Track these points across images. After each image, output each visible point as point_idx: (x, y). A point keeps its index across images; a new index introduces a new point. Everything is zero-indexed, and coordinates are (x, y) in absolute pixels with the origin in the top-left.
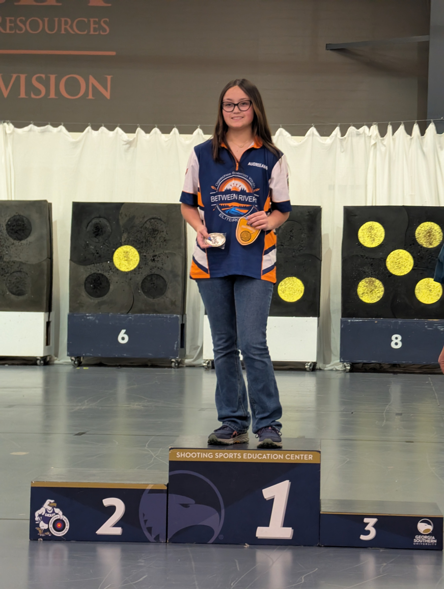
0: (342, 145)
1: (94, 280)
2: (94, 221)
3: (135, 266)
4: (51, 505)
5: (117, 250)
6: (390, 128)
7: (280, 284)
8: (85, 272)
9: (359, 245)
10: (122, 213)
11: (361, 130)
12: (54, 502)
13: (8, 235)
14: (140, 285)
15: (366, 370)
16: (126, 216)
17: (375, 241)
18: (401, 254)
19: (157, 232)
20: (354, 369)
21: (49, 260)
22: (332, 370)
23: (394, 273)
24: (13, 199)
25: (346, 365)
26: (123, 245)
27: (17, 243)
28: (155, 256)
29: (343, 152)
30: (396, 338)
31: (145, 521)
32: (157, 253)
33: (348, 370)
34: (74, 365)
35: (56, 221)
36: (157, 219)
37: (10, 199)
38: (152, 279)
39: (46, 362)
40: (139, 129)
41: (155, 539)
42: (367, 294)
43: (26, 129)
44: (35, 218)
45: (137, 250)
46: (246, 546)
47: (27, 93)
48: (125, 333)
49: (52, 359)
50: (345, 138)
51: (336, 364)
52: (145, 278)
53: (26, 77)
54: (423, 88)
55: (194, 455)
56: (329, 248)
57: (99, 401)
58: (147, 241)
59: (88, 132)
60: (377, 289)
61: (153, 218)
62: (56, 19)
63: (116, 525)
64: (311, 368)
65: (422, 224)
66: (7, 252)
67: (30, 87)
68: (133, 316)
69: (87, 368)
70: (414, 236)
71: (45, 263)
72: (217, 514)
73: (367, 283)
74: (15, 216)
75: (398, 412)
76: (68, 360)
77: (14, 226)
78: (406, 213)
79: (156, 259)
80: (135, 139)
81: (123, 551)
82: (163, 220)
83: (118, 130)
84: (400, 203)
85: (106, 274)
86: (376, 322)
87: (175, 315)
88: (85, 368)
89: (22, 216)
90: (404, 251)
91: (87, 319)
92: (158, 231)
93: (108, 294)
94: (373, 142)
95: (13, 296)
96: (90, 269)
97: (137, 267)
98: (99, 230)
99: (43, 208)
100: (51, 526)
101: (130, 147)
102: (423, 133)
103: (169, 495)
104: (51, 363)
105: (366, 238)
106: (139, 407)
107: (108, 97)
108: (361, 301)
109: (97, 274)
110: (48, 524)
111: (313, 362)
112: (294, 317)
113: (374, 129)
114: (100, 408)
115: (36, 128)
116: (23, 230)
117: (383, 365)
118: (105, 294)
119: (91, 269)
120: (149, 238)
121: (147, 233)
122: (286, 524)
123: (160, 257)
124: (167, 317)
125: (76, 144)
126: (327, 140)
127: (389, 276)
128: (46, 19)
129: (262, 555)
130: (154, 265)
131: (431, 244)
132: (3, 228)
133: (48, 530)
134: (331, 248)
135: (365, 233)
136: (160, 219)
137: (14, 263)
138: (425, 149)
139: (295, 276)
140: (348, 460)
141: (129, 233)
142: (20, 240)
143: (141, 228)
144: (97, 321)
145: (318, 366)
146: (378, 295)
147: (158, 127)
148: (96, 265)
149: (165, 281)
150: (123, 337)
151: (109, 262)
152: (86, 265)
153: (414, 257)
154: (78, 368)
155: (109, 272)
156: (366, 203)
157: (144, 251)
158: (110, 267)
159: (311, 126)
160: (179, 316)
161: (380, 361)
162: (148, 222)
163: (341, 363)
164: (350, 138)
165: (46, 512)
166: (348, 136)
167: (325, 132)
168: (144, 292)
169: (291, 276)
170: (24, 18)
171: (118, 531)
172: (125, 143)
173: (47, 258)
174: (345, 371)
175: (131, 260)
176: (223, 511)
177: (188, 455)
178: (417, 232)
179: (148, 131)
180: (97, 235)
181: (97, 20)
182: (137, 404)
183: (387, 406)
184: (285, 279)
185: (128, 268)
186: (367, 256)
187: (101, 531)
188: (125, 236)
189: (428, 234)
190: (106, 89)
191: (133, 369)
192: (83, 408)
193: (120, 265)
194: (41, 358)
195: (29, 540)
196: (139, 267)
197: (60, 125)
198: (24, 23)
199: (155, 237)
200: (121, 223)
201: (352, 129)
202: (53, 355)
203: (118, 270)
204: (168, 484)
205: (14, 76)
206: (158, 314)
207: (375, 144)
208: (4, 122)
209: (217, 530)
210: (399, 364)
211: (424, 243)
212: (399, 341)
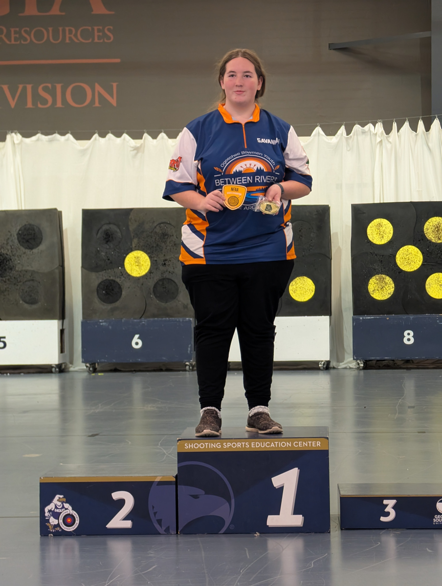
0: (348, 144)
1: (107, 287)
2: (105, 227)
3: (147, 271)
4: (60, 500)
5: (128, 256)
6: (395, 125)
7: (291, 284)
8: (97, 279)
9: (369, 243)
10: (131, 218)
11: (366, 128)
12: (63, 498)
13: (19, 245)
14: (152, 290)
15: (379, 367)
16: (136, 221)
17: (384, 238)
18: (410, 250)
19: (167, 237)
20: (368, 366)
21: (61, 268)
22: (345, 368)
23: (403, 269)
24: (23, 208)
25: (360, 362)
26: (134, 250)
27: (29, 252)
28: (166, 260)
29: (349, 151)
30: (409, 334)
31: (155, 513)
32: (168, 257)
33: (361, 368)
34: (89, 371)
35: (66, 229)
36: (167, 223)
37: (20, 209)
38: (163, 283)
39: (61, 369)
40: (146, 135)
41: (165, 531)
42: (377, 291)
43: (34, 138)
44: (46, 227)
45: (148, 255)
46: (256, 535)
47: (34, 103)
48: (139, 338)
49: (68, 366)
50: (351, 137)
51: (350, 362)
52: (157, 283)
53: (32, 87)
54: (427, 84)
55: (202, 446)
56: (339, 247)
57: (112, 405)
58: (158, 245)
59: (96, 139)
60: (388, 286)
61: (163, 223)
62: (61, 29)
63: (126, 519)
64: (325, 366)
65: (430, 220)
66: (19, 262)
67: (36, 97)
68: (146, 321)
69: (102, 374)
70: (423, 231)
71: (57, 271)
72: (228, 504)
73: (377, 280)
74: (26, 225)
75: (410, 405)
76: (83, 367)
77: (24, 235)
78: (414, 208)
79: (167, 263)
80: (142, 144)
81: (134, 543)
82: (173, 224)
83: (125, 136)
84: (407, 200)
85: (118, 280)
86: (388, 319)
87: (187, 319)
88: (99, 374)
89: (33, 225)
90: (414, 247)
91: (101, 325)
92: (168, 235)
93: (121, 300)
94: (378, 140)
95: (26, 306)
96: (101, 276)
97: (148, 272)
98: (109, 237)
99: (54, 216)
100: (61, 521)
101: (137, 153)
102: (428, 128)
103: (178, 486)
104: (66, 370)
105: (375, 235)
106: (152, 408)
107: (114, 103)
108: (373, 298)
109: (109, 280)
110: (58, 519)
111: (326, 361)
112: (306, 317)
113: (380, 126)
114: (114, 411)
115: (43, 137)
116: (34, 239)
117: (396, 362)
118: (117, 300)
119: (103, 276)
120: (159, 243)
121: (157, 238)
122: (296, 512)
123: (170, 261)
124: (179, 321)
125: (84, 152)
126: (333, 139)
127: (399, 272)
128: (50, 29)
129: (273, 543)
130: (165, 270)
131: (439, 239)
132: (14, 238)
133: (58, 525)
134: (341, 247)
135: (374, 231)
136: (169, 224)
137: (26, 272)
138: (430, 145)
139: (306, 276)
140: (360, 451)
141: (139, 238)
142: (31, 248)
143: (152, 232)
144: (110, 327)
145: (331, 365)
146: (389, 291)
147: (165, 132)
148: (107, 271)
149: (177, 285)
150: (137, 342)
151: (120, 268)
152: (97, 272)
153: (423, 253)
154: (93, 374)
155: (121, 278)
156: (374, 201)
157: (154, 255)
158: (121, 273)
159: (317, 126)
160: (191, 319)
161: (393, 358)
162: (158, 227)
163: (355, 361)
164: (355, 137)
165: (56, 507)
166: (354, 135)
167: (330, 131)
168: (156, 297)
169: (301, 276)
170: (28, 29)
171: (128, 524)
172: (133, 149)
173: (59, 265)
174: (358, 368)
175: (143, 265)
176: (233, 501)
177: (196, 446)
178: (425, 227)
179: (154, 137)
180: (107, 242)
181: (101, 28)
182: (150, 406)
183: (400, 400)
184: (296, 279)
185: (139, 274)
186: (376, 253)
187: (111, 525)
188: (135, 241)
189: (437, 229)
190: (112, 96)
191: (148, 373)
192: (97, 411)
193: (131, 271)
194: (56, 365)
195: (40, 536)
196: (150, 272)
197: (68, 133)
198: (29, 33)
199: (165, 241)
200: (131, 228)
201: (357, 127)
202: (68, 363)
203: (129, 275)
204: (177, 475)
205: (21, 86)
206: (171, 319)
207: (381, 141)
208: (12, 132)
209: (228, 521)
210: (412, 360)
211: (432, 238)
212: (411, 337)
